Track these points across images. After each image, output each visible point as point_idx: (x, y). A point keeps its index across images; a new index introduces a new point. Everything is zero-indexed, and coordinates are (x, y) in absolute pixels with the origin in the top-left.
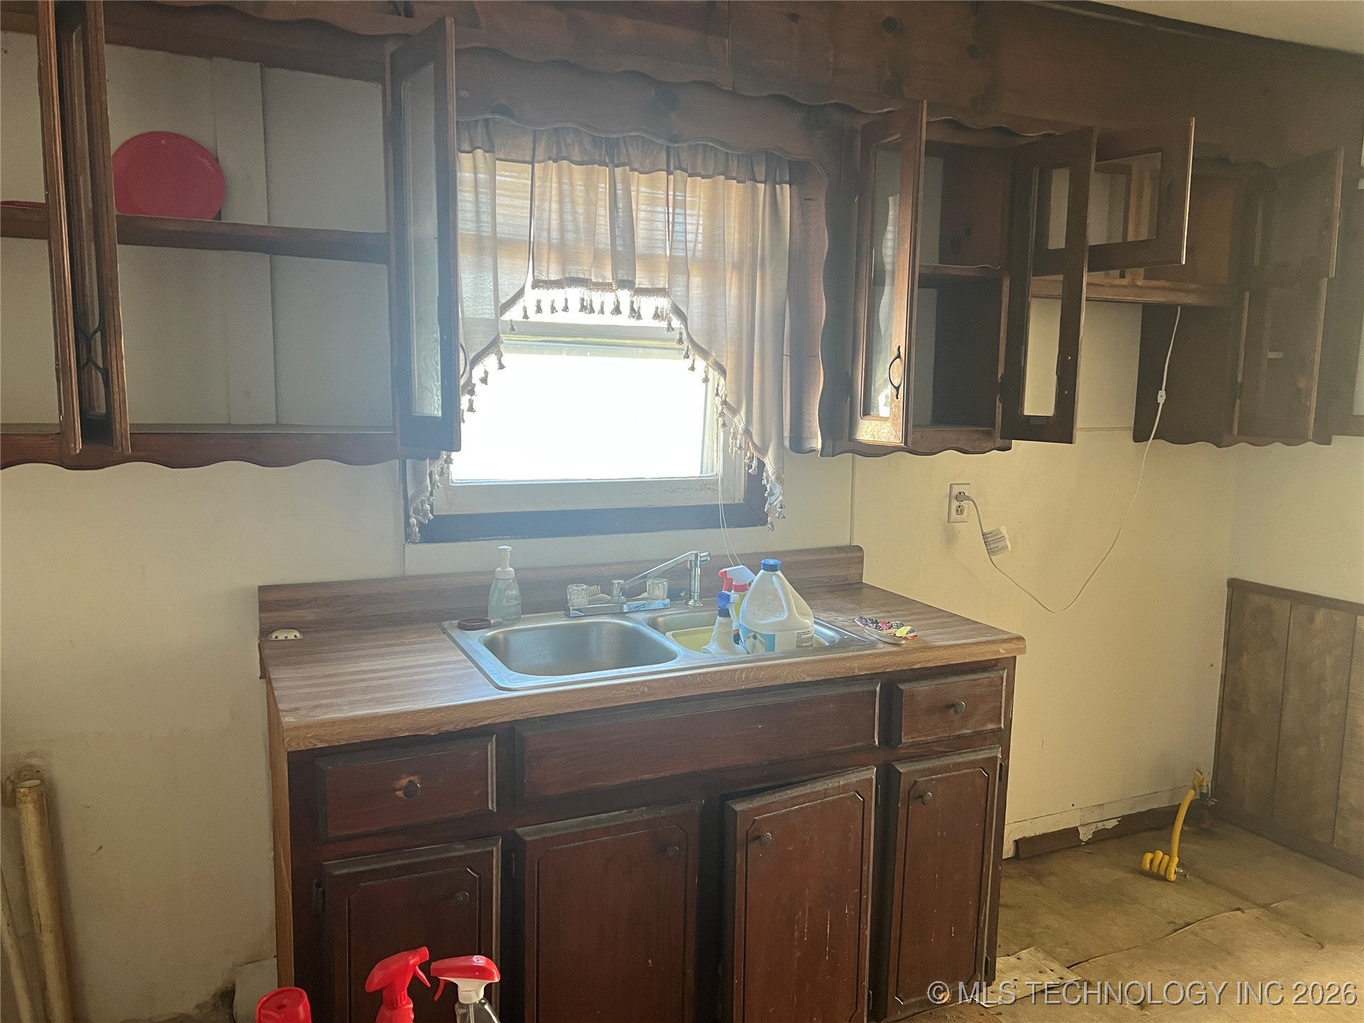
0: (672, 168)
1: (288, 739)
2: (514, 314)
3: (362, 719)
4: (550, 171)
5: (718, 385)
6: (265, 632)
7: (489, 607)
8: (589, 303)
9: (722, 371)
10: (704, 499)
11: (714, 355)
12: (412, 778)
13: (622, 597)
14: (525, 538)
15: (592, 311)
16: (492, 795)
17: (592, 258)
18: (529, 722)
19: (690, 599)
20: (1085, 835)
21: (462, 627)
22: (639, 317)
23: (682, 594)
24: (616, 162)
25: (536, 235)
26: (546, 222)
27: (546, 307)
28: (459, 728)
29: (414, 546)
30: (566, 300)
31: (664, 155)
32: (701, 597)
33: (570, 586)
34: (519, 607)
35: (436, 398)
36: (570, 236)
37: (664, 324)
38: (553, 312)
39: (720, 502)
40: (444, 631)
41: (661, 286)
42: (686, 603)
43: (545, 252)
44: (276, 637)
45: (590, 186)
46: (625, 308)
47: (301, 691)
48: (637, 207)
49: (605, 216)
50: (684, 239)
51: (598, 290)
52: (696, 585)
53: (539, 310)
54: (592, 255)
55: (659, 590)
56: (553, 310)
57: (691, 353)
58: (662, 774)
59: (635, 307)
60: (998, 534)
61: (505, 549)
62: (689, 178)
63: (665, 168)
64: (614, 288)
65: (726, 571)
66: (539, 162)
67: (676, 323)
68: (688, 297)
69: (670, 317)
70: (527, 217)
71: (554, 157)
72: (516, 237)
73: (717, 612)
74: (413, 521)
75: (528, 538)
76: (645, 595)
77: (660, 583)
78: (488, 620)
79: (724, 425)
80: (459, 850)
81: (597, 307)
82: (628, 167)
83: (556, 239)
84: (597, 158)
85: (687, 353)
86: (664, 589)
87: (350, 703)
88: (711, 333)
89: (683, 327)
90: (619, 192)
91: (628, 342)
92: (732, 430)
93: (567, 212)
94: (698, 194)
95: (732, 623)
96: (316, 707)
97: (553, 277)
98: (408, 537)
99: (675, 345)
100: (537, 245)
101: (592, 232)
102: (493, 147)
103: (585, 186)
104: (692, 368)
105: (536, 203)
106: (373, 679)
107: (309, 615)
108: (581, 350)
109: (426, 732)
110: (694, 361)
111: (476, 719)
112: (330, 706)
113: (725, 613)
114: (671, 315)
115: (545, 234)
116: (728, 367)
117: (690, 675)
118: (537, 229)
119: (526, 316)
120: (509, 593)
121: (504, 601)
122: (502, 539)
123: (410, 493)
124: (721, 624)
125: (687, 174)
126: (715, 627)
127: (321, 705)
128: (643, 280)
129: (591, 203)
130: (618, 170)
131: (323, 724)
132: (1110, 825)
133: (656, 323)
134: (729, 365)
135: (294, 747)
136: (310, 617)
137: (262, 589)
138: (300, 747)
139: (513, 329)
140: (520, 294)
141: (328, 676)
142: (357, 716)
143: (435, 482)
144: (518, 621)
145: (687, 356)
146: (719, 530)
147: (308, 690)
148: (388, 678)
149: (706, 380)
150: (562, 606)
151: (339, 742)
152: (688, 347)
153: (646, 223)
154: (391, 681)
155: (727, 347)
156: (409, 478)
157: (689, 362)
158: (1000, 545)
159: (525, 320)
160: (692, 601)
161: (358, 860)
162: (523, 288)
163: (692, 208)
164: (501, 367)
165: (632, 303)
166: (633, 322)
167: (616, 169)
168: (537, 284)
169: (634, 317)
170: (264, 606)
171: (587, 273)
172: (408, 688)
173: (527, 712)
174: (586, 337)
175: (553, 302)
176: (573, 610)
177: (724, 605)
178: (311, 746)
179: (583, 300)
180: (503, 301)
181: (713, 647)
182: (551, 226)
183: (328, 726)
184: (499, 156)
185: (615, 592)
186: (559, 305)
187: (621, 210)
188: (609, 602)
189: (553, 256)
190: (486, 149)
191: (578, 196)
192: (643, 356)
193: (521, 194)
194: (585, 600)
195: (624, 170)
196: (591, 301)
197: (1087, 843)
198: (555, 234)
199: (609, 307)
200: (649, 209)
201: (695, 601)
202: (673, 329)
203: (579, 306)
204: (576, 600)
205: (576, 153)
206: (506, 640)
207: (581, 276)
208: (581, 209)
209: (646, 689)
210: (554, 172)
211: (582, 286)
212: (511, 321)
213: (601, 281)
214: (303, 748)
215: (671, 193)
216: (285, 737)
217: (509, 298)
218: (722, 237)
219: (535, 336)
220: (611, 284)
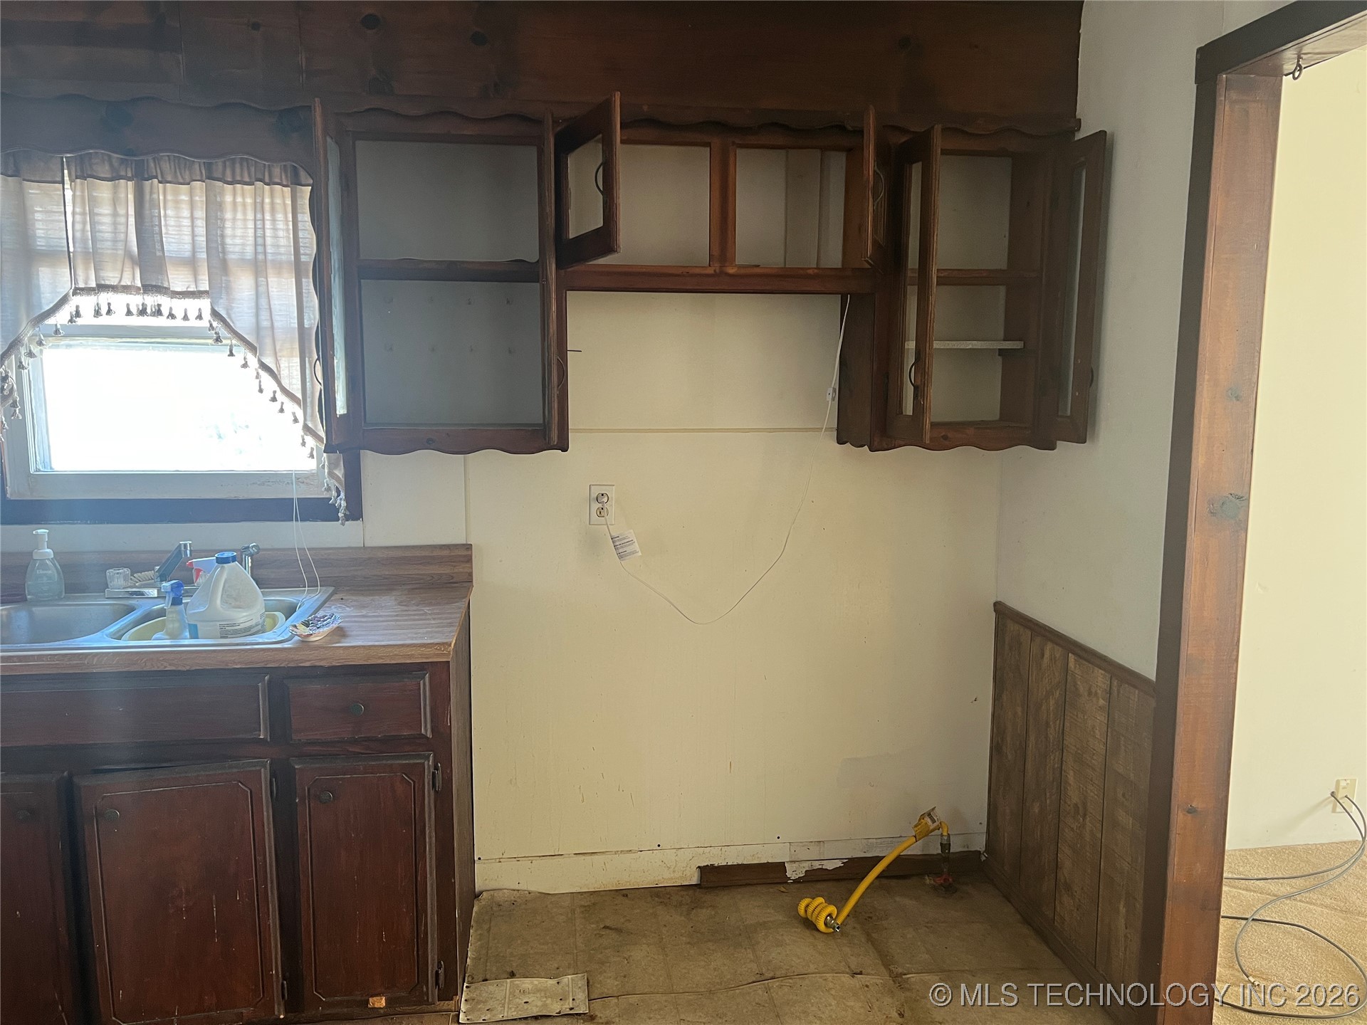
20: (793, 872)
24: (144, 176)
33: (111, 570)
41: (202, 289)
60: (624, 539)
61: (44, 534)
78: (26, 596)
82: (159, 180)
84: (123, 173)
85: (230, 351)
97: (90, 285)
102: (18, 171)
103: (111, 200)
110: (245, 357)
132: (830, 866)
139: (57, 332)
145: (231, 354)
158: (629, 549)
167: (145, 182)
168: (77, 291)
184: (27, 179)
194: (126, 584)
195: (154, 183)
197: (796, 881)
202: (213, 328)
212: (56, 324)
217: (53, 304)
220: (139, 288)
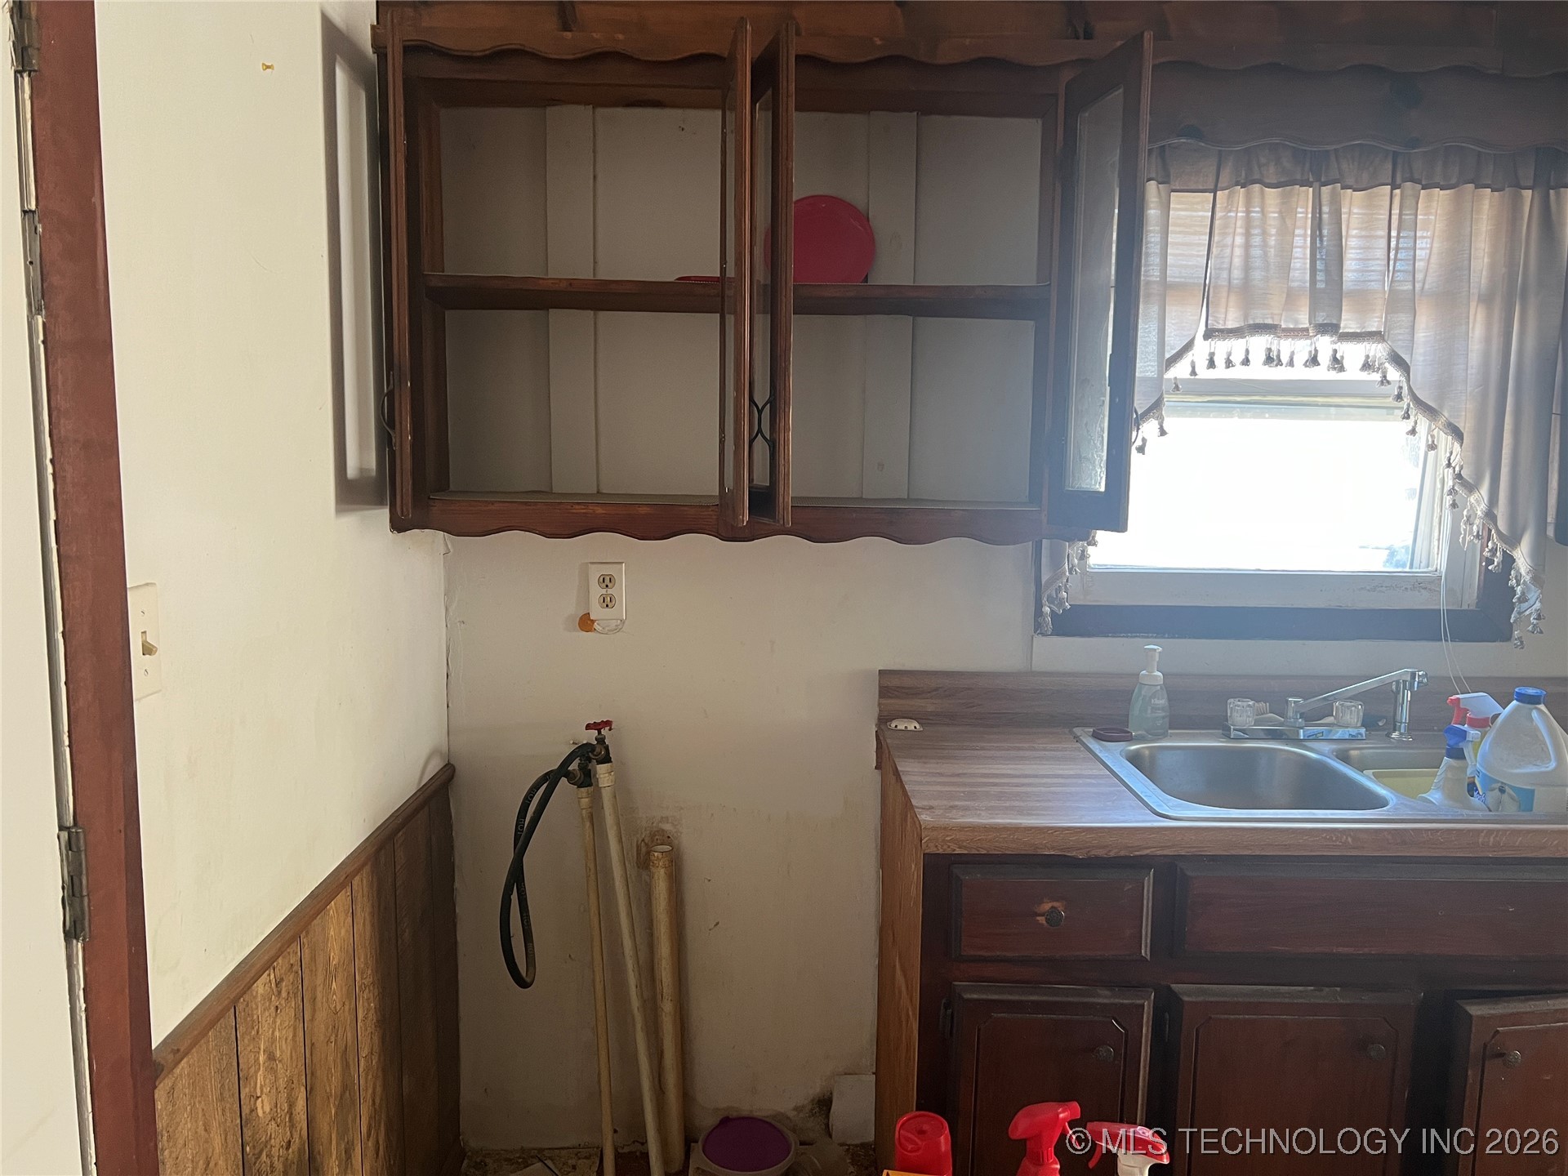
0: (1398, 181)
1: (927, 839)
2: (1181, 371)
3: (1004, 828)
4: (1237, 198)
5: (1451, 453)
6: (883, 720)
7: (1130, 716)
8: (1275, 353)
9: (1458, 434)
10: (1418, 601)
11: (1446, 414)
12: (1056, 904)
13: (1300, 720)
14: (1174, 637)
15: (1280, 363)
16: (1146, 940)
17: (1284, 299)
18: (1197, 859)
19: (1395, 730)
21: (1097, 736)
22: (1342, 369)
23: (1380, 724)
24: (1323, 180)
25: (1213, 276)
26: (1227, 260)
27: (1220, 360)
28: (1112, 854)
29: (1044, 638)
30: (1247, 351)
31: (1389, 166)
32: (1410, 729)
33: (1232, 700)
34: (1167, 720)
35: (1099, 470)
36: (1257, 275)
37: (1377, 377)
38: (1228, 367)
39: (1443, 606)
40: (1077, 739)
41: (1374, 329)
42: (1388, 735)
43: (1224, 294)
44: (896, 726)
45: (1287, 212)
46: (1324, 358)
47: (931, 788)
48: (1347, 232)
49: (1304, 247)
50: (1411, 268)
51: (1287, 337)
52: (1404, 714)
53: (1212, 364)
54: (1285, 295)
55: (1353, 715)
56: (1229, 363)
57: (1412, 412)
58: (1366, 950)
59: (1338, 356)
61: (1155, 650)
62: (1422, 191)
63: (1390, 181)
64: (1311, 334)
65: (1458, 699)
66: (1223, 189)
67: (1394, 374)
68: (1413, 340)
69: (1385, 368)
70: (1204, 255)
71: (1242, 181)
72: (1188, 280)
73: (1444, 751)
74: (1047, 610)
75: (1178, 638)
76: (1330, 720)
77: (1353, 706)
78: (1128, 732)
79: (1454, 505)
80: (1104, 997)
81: (1285, 359)
82: (1339, 184)
83: (1237, 279)
84: (1298, 177)
85: (1407, 412)
86: (1358, 714)
87: (987, 809)
88: (1444, 386)
89: (1403, 379)
90: (1325, 216)
91: (1320, 400)
92: (1465, 513)
93: (1255, 246)
94: (1433, 211)
95: (1467, 767)
96: (952, 807)
97: (1231, 325)
98: (1038, 628)
99: (1390, 401)
100: (1215, 287)
101: (1285, 267)
102: (1168, 176)
103: (1280, 212)
104: (1413, 432)
105: (1216, 238)
106: (1008, 784)
107: (929, 705)
108: (1258, 411)
109: (1074, 854)
110: (1416, 423)
111: (1131, 847)
112: (966, 809)
113: (1458, 754)
114: (1387, 365)
115: (1225, 275)
116: (1466, 429)
117: (1414, 830)
118: (1215, 269)
119: (1194, 373)
120: (1155, 701)
121: (1149, 711)
122: (1148, 637)
123: (1044, 578)
124: (1449, 767)
125: (1420, 186)
126: (1440, 771)
127: (957, 806)
128: (1350, 322)
129: (1286, 233)
130: (1325, 190)
131: (962, 828)
133: (1365, 376)
134: (1466, 425)
135: (932, 850)
136: (930, 708)
137: (882, 673)
138: (938, 850)
139: (1177, 388)
140: (1189, 346)
141: (958, 775)
142: (999, 824)
143: (1073, 567)
144: (1163, 736)
145: (1407, 416)
146: (1438, 643)
147: (939, 788)
148: (1023, 785)
149: (1432, 447)
150: (1221, 724)
151: (978, 851)
152: (1409, 405)
153: (1358, 251)
154: (1029, 789)
155: (1466, 405)
156: (1044, 560)
157: (1408, 425)
159: (1193, 377)
160: (1397, 733)
161: (990, 986)
162: (1194, 338)
163: (1423, 229)
164: (1163, 433)
165: (1335, 351)
166: (1334, 376)
167: (1323, 188)
168: (1209, 334)
169: (1335, 369)
170: (884, 692)
171: (1276, 317)
172: (1050, 801)
173: (1194, 847)
174: (1265, 396)
175: (1229, 354)
176: (1234, 730)
177: (1457, 744)
178: (949, 851)
179: (1269, 350)
180: (1167, 356)
181: (1435, 796)
182: (1233, 264)
183: (967, 831)
184: (1174, 188)
185: (1290, 713)
186: (1237, 358)
187: (1325, 239)
188: (1281, 724)
189: (1233, 298)
190: (1160, 180)
191: (1270, 225)
192: (1338, 418)
193: (1197, 229)
194: (1251, 720)
195: (1334, 188)
196: (1279, 351)
198: (1237, 274)
199: (1302, 357)
200: (1363, 233)
201: (1401, 734)
202: (1388, 382)
203: (1264, 357)
204: (1239, 718)
205: (1271, 174)
206: (1152, 758)
207: (1269, 321)
208: (1272, 241)
209: (1350, 839)
210: (1241, 199)
211: (1270, 333)
212: (1176, 378)
213: (1292, 326)
214: (941, 851)
215: (1396, 211)
216: (923, 836)
217: (1174, 352)
218: (1466, 262)
219: (1201, 395)
220: (1307, 330)
